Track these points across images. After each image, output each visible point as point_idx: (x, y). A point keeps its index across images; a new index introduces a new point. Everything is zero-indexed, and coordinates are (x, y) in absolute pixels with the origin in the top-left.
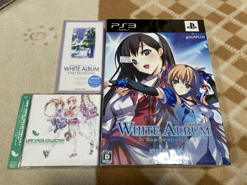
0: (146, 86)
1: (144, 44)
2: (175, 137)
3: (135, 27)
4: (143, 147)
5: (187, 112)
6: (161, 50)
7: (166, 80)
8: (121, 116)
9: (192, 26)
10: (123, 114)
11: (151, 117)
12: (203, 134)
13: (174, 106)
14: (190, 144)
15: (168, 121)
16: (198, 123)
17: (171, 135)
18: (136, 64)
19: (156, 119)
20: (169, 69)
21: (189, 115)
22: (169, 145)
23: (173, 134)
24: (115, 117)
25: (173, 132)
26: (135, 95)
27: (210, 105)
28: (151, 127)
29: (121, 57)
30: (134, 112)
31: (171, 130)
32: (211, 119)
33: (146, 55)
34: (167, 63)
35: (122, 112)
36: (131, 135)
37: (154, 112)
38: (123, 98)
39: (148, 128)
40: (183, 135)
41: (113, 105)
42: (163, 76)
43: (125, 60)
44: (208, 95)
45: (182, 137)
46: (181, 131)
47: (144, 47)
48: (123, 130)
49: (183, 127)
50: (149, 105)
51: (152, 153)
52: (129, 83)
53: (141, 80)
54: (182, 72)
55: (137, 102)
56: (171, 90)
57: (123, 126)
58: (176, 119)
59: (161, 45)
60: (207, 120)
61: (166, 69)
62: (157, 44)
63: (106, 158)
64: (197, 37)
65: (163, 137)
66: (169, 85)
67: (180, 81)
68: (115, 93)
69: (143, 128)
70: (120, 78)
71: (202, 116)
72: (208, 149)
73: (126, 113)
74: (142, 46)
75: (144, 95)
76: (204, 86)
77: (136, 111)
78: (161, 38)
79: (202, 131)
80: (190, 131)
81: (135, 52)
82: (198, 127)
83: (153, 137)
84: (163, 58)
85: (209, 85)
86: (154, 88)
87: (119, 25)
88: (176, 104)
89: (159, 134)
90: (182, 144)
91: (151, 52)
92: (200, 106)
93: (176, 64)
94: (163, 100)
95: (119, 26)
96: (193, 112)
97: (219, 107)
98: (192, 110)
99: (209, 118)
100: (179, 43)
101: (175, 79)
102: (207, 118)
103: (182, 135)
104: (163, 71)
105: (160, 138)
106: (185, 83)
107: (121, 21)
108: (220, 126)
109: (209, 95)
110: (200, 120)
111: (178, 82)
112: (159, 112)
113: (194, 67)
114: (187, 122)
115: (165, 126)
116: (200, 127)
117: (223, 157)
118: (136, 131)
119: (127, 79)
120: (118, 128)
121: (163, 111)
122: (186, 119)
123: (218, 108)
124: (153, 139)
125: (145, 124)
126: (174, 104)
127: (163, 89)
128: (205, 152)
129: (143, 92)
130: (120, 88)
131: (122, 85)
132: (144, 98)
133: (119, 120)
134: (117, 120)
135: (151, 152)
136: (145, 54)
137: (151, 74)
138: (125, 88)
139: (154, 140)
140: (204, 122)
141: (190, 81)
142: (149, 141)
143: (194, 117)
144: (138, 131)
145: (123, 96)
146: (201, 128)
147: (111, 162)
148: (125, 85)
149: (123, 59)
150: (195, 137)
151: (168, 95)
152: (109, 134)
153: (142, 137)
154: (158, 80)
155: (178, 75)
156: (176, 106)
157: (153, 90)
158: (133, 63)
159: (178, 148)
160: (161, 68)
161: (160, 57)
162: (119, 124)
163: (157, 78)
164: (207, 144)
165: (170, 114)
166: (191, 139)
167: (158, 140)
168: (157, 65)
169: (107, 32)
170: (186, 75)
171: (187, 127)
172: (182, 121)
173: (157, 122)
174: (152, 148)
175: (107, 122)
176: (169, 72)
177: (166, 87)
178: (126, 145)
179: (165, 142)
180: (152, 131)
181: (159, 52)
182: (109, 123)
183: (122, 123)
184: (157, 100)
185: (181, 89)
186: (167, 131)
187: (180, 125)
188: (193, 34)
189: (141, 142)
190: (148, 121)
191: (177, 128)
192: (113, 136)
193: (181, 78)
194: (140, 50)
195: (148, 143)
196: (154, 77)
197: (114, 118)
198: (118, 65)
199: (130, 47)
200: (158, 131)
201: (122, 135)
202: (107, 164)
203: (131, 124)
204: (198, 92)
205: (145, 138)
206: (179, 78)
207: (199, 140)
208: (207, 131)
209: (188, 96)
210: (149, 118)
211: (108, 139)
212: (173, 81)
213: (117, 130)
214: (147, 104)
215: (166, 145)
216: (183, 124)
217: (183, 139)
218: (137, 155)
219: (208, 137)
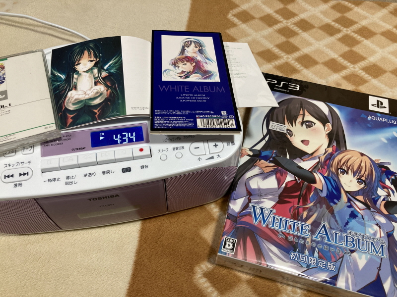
0: (301, 168)
1: (306, 113)
2: (330, 246)
3: (298, 89)
4: (282, 246)
5: (353, 215)
6: (329, 126)
7: (329, 166)
8: (258, 198)
9: (379, 104)
10: (261, 195)
11: (301, 210)
13: (335, 203)
14: (352, 261)
15: (324, 221)
16: (368, 235)
17: (326, 241)
18: (291, 135)
19: (308, 214)
20: (336, 153)
21: (357, 221)
23: (329, 240)
24: (249, 197)
25: (328, 238)
26: (282, 175)
27: (391, 215)
28: (299, 223)
29: (271, 122)
30: (278, 197)
31: (327, 234)
32: (390, 235)
33: (307, 128)
34: (335, 144)
36: (267, 225)
37: (306, 205)
38: (264, 175)
39: (293, 223)
40: (343, 245)
41: (250, 180)
42: (327, 160)
43: (276, 127)
44: (390, 200)
45: (340, 248)
46: (341, 238)
48: (257, 216)
50: (300, 193)
51: (293, 258)
52: (277, 158)
53: (295, 158)
54: (355, 161)
55: (284, 185)
56: (335, 181)
57: (258, 211)
58: (336, 221)
59: (330, 119)
60: (383, 235)
61: (332, 152)
62: (325, 117)
63: (227, 246)
64: (384, 120)
65: (312, 241)
66: (333, 173)
67: (350, 171)
68: (255, 166)
69: (287, 221)
70: (265, 148)
71: (377, 228)
72: (378, 274)
73: (265, 195)
74: (304, 115)
75: (295, 178)
76: (384, 187)
77: (280, 196)
78: (331, 110)
79: (373, 248)
80: (354, 243)
81: (292, 120)
82: (367, 240)
83: (298, 237)
84: (330, 136)
85: (392, 187)
86: (311, 172)
87: (276, 82)
88: (339, 201)
89: (307, 235)
90: (340, 258)
91: (314, 125)
92: (375, 213)
94: (322, 191)
96: (363, 219)
98: (362, 216)
99: (387, 233)
100: (356, 123)
101: (344, 168)
102: (384, 231)
103: (342, 245)
104: (328, 154)
105: (309, 240)
106: (356, 176)
109: (391, 202)
110: (372, 232)
111: (347, 173)
112: (314, 206)
113: (374, 159)
114: (352, 229)
115: (318, 227)
116: (371, 241)
118: (275, 223)
119: (275, 153)
120: (250, 212)
121: (318, 205)
122: (350, 225)
124: (298, 239)
125: (290, 216)
126: (335, 201)
127: (324, 177)
128: (373, 278)
129: (295, 175)
130: (262, 161)
131: (266, 158)
132: (295, 182)
133: (253, 202)
135: (292, 256)
136: (306, 125)
137: (310, 153)
138: (269, 163)
139: (299, 241)
140: (378, 236)
141: (364, 176)
142: (292, 240)
143: (364, 225)
144: (279, 224)
145: (265, 172)
146: (372, 243)
147: (233, 254)
148: (271, 159)
149: (274, 126)
150: (361, 254)
151: (330, 187)
152: (236, 216)
153: (282, 232)
154: (318, 163)
155: (349, 164)
156: (339, 203)
157: (310, 175)
158: (287, 134)
159: (333, 261)
160: (326, 149)
161: (327, 134)
163: (318, 160)
164: (378, 268)
165: (329, 212)
166: (355, 254)
167: (305, 242)
168: (321, 144)
171: (350, 236)
172: (345, 226)
173: (307, 218)
174: (295, 251)
175: (237, 201)
176: (336, 156)
177: (328, 175)
178: (258, 236)
179: (315, 247)
180: (298, 228)
181: (326, 128)
182: (240, 202)
183: (258, 207)
184: (313, 189)
185: (349, 183)
186: (320, 234)
187: (341, 231)
188: (379, 115)
189: (280, 239)
190: (295, 213)
191: (336, 234)
192: (242, 220)
193: (353, 168)
194: (300, 119)
195: (290, 242)
196: (314, 158)
197: (248, 198)
198: (265, 131)
199: (286, 113)
200: (307, 230)
201: (255, 223)
202: (227, 254)
203: (270, 211)
204: (374, 193)
205: (286, 235)
206: (349, 168)
207: (366, 259)
208: (381, 250)
209: (359, 195)
210: (297, 210)
211: (234, 222)
212: (340, 170)
213: (249, 214)
214: (298, 191)
215: (316, 252)
216: (345, 230)
217: (342, 251)
218: (271, 254)
219: (382, 258)
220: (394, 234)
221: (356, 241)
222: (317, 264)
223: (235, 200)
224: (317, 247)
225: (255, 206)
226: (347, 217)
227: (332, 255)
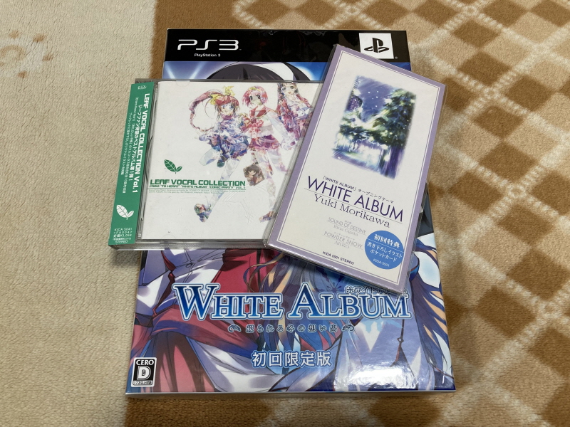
2: (318, 322)
3: (237, 48)
4: (238, 346)
8: (187, 269)
9: (377, 45)
10: (191, 264)
11: (263, 271)
12: (390, 312)
14: (356, 339)
15: (304, 280)
17: (310, 315)
19: (276, 276)
22: (303, 341)
23: (315, 313)
24: (171, 272)
25: (314, 309)
28: (262, 297)
30: (221, 259)
31: (311, 303)
32: (413, 277)
35: (191, 260)
36: (208, 316)
37: (272, 259)
39: (252, 299)
40: (340, 316)
45: (335, 321)
46: (335, 303)
48: (189, 305)
49: (340, 296)
51: (257, 363)
57: (189, 294)
58: (325, 275)
63: (140, 376)
65: (288, 322)
69: (240, 298)
72: (400, 349)
73: (199, 261)
77: (225, 257)
78: (298, 75)
79: (388, 306)
80: (357, 305)
83: (264, 322)
87: (196, 42)
89: (279, 315)
90: (336, 340)
95: (196, 46)
97: (434, 246)
103: (338, 315)
105: (282, 323)
107: (201, 35)
108: (433, 292)
112: (284, 258)
114: (351, 283)
115: (295, 294)
117: (436, 370)
118: (221, 308)
120: (176, 301)
123: (431, 248)
124: (264, 326)
125: (245, 287)
133: (179, 281)
134: (176, 279)
135: (255, 360)
139: (265, 329)
142: (252, 331)
144: (228, 308)
146: (386, 298)
147: (153, 386)
150: (369, 321)
152: (151, 314)
153: (235, 322)
159: (325, 348)
162: (181, 289)
164: (398, 339)
166: (360, 326)
167: (276, 328)
169: (166, 60)
171: (350, 295)
172: (340, 280)
173: (276, 283)
174: (260, 349)
175: (149, 286)
178: (193, 341)
179: (294, 333)
180: (261, 306)
182: (155, 287)
183: (188, 287)
186: (299, 307)
187: (334, 291)
189: (233, 335)
190: (254, 281)
191: (326, 298)
195: (251, 336)
197: (169, 276)
200: (277, 305)
201: (186, 318)
202: (142, 390)
203: (210, 289)
205: (242, 324)
207: (378, 329)
208: (401, 306)
211: (148, 327)
213: (174, 305)
215: (295, 342)
216: (340, 287)
217: (339, 326)
218: (219, 368)
219: (403, 320)
221: (360, 302)
222: (300, 360)
223: (146, 285)
224: (296, 331)
225: (182, 287)
227: (322, 337)
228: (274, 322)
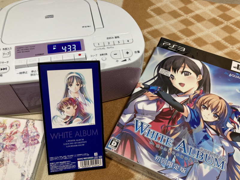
0: (175, 101)
1: (186, 66)
2: (185, 156)
3: (184, 51)
4: (151, 150)
5: (206, 138)
6: (201, 77)
7: (195, 103)
8: (141, 115)
9: (239, 67)
10: (144, 114)
11: (169, 128)
12: (216, 165)
13: (195, 128)
14: (199, 169)
15: (184, 138)
16: (214, 152)
17: (183, 152)
18: (173, 79)
19: (174, 132)
20: (202, 95)
21: (208, 142)
23: (185, 152)
24: (136, 114)
25: (185, 150)
26: (161, 104)
27: (234, 142)
28: (166, 137)
30: (155, 117)
31: (184, 148)
32: (230, 156)
33: (185, 76)
34: (202, 89)
35: (144, 113)
36: (144, 135)
37: (174, 125)
38: (149, 102)
39: (162, 136)
40: (195, 157)
41: (138, 103)
42: (194, 98)
43: (164, 72)
44: (235, 131)
45: (192, 158)
46: (194, 152)
47: (185, 68)
48: (138, 128)
49: (197, 150)
51: (156, 159)
52: (160, 92)
53: (172, 94)
54: (215, 102)
55: (161, 110)
56: (198, 113)
57: (139, 124)
58: (193, 140)
60: (225, 154)
61: (199, 94)
63: (112, 144)
65: (173, 150)
66: (197, 107)
67: (209, 108)
68: (144, 95)
69: (158, 134)
71: (222, 149)
73: (147, 114)
74: (184, 67)
75: (170, 107)
76: (232, 122)
77: (156, 117)
78: (204, 67)
79: (216, 162)
80: (203, 156)
82: (213, 156)
83: (164, 146)
84: (200, 83)
85: (238, 123)
86: (182, 105)
87: (170, 44)
88: (198, 127)
90: (190, 165)
91: (190, 74)
92: (222, 139)
93: (211, 93)
94: (187, 118)
96: (213, 141)
98: (212, 139)
99: (228, 154)
100: (220, 77)
101: (205, 105)
102: (226, 152)
103: (194, 156)
104: (196, 94)
105: (171, 149)
106: (213, 112)
107: (172, 42)
108: (237, 165)
110: (217, 151)
111: (207, 109)
112: (179, 127)
113: (228, 102)
114: (203, 147)
115: (179, 141)
116: (215, 157)
118: (149, 134)
119: (160, 88)
121: (182, 127)
122: (203, 144)
125: (161, 131)
126: (195, 126)
127: (190, 109)
129: (170, 104)
130: (150, 92)
131: (152, 91)
132: (169, 109)
133: (137, 118)
134: (136, 117)
135: (156, 158)
136: (185, 74)
137: (183, 92)
138: (154, 94)
139: (163, 149)
140: (221, 155)
141: (219, 112)
142: (158, 147)
143: (212, 145)
144: (152, 135)
145: (150, 100)
146: (216, 159)
147: (116, 150)
148: (156, 92)
149: (163, 71)
150: (206, 165)
151: (193, 116)
152: (124, 125)
153: (153, 141)
154: (188, 99)
155: (210, 103)
156: (197, 128)
157: (180, 106)
158: (171, 78)
159: (185, 166)
160: (195, 91)
161: (198, 82)
162: (137, 121)
163: (188, 97)
164: (217, 177)
165: (189, 133)
166: (202, 164)
167: (168, 150)
168: (192, 88)
169: (157, 46)
170: (217, 106)
171: (201, 151)
172: (199, 144)
173: (173, 135)
174: (159, 155)
175: (126, 115)
176: (202, 97)
177: (194, 108)
178: (135, 141)
179: (174, 155)
180: (164, 140)
181: (198, 77)
182: (128, 117)
183: (140, 121)
184: (181, 116)
185: (207, 115)
186: (179, 147)
187: (195, 147)
188: (237, 74)
189: (150, 145)
190: (164, 130)
191: (191, 148)
192: (127, 128)
193: (212, 106)
195: (157, 149)
196: (186, 96)
197: (134, 115)
198: (156, 74)
199: (173, 64)
200: (171, 142)
201: (136, 132)
202: (111, 149)
203: (147, 126)
204: (224, 125)
205: (155, 143)
206: (209, 106)
207: (209, 169)
208: (222, 165)
209: (213, 125)
210: (166, 128)
211: (121, 129)
212: (202, 106)
213: (133, 125)
214: (170, 116)
215: (174, 159)
216: (198, 147)
217: (193, 160)
218: (142, 154)
219: (221, 171)
220: (234, 155)
221: (204, 156)
222: (173, 166)
223: (125, 114)
224: (175, 155)
225: (138, 121)
226: (201, 138)
227: (185, 162)
228: (168, 148)
